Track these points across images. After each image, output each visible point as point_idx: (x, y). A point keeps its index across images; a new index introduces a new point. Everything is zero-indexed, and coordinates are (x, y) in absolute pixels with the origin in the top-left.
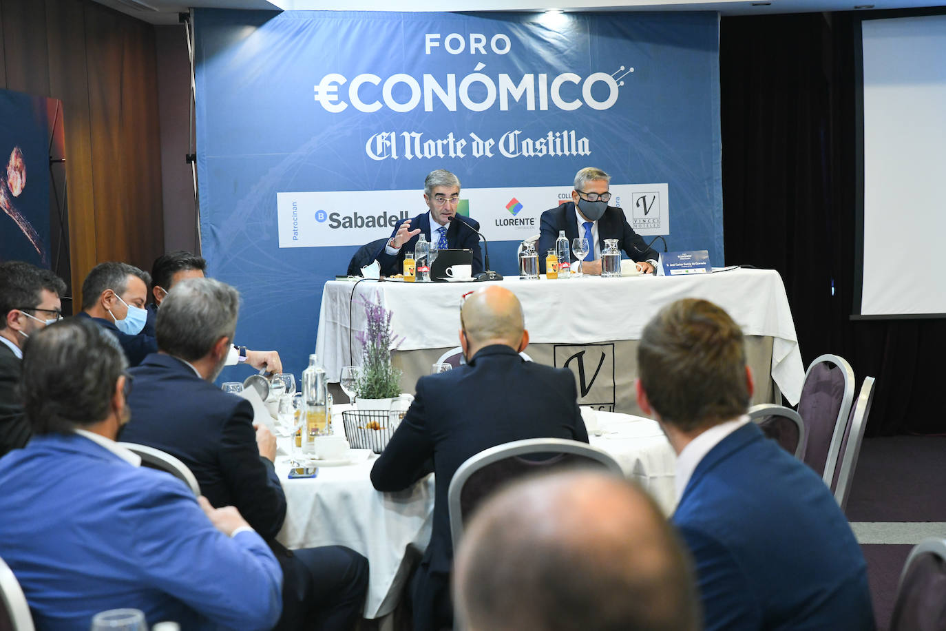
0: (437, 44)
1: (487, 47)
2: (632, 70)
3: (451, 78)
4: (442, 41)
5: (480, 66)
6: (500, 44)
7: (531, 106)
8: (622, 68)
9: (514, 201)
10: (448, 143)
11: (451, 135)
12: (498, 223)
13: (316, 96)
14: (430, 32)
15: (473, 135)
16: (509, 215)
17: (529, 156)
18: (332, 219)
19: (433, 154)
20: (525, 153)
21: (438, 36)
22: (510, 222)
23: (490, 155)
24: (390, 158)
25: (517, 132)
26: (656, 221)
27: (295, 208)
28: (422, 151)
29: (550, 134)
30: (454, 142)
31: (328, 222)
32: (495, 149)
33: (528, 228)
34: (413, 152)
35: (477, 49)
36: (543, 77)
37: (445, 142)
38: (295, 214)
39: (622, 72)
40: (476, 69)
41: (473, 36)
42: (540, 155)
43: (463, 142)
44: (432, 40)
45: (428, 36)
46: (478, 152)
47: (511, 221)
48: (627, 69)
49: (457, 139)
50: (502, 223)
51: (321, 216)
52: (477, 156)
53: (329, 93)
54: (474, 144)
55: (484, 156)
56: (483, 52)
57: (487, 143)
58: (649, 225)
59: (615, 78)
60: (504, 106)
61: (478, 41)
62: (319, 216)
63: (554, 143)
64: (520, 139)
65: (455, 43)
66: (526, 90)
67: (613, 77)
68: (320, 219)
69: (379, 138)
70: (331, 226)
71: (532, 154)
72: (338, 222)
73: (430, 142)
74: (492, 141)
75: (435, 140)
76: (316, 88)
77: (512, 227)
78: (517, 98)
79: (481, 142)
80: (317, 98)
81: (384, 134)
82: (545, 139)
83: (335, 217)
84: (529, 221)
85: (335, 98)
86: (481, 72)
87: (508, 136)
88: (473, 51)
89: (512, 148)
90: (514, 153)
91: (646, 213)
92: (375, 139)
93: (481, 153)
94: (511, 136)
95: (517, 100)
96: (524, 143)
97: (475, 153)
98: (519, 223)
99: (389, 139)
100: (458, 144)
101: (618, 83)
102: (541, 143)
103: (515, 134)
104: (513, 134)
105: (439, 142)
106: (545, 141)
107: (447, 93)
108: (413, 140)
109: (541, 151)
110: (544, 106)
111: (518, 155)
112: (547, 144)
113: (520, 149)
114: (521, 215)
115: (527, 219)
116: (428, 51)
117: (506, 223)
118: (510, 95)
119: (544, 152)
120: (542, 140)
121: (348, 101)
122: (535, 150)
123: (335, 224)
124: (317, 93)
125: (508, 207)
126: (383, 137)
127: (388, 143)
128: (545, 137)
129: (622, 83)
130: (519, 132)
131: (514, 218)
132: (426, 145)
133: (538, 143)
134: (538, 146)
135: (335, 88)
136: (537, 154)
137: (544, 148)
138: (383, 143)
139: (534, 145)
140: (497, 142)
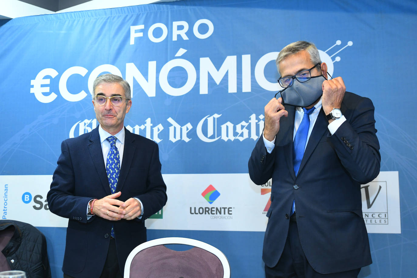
0: (141, 35)
1: (190, 33)
2: (350, 43)
3: (152, 65)
4: (145, 31)
5: (182, 51)
6: (203, 29)
7: (232, 88)
8: (339, 43)
9: (211, 188)
10: (145, 129)
11: (149, 121)
12: (193, 211)
13: (31, 89)
14: (135, 24)
15: (170, 120)
16: (205, 203)
17: (229, 140)
18: (36, 201)
20: (224, 138)
21: (142, 27)
22: (206, 211)
23: (187, 140)
25: (216, 116)
26: (383, 216)
27: (6, 190)
29: (253, 117)
30: (152, 128)
31: (33, 203)
32: (192, 134)
33: (224, 218)
35: (179, 36)
36: (246, 59)
37: (142, 127)
38: (6, 196)
39: (338, 47)
40: (176, 56)
41: (176, 24)
42: (241, 139)
43: (161, 127)
44: (136, 31)
45: (133, 28)
46: (175, 137)
47: (207, 209)
48: (344, 43)
49: (154, 124)
50: (197, 212)
51: (27, 198)
52: (174, 140)
53: (42, 86)
54: (171, 129)
55: (181, 142)
56: (185, 38)
57: (184, 128)
58: (373, 221)
59: (329, 53)
60: (204, 90)
61: (180, 28)
62: (26, 198)
63: (258, 126)
64: (219, 123)
65: (158, 33)
66: (227, 72)
67: (326, 53)
68: (26, 200)
69: (82, 125)
70: (35, 207)
71: (232, 138)
72: (41, 203)
73: (128, 127)
74: (189, 126)
76: (33, 82)
77: (208, 216)
78: (218, 81)
79: (178, 127)
80: (32, 91)
81: (87, 121)
82: (247, 122)
83: (38, 199)
84: (227, 210)
85: (47, 90)
86: (182, 57)
87: (206, 120)
88: (175, 38)
89: (210, 132)
90: (212, 137)
91: (369, 206)
92: (78, 125)
93: (178, 138)
94: (210, 120)
95: (218, 82)
96: (224, 127)
97: (172, 139)
98: (215, 212)
99: (90, 125)
100: (155, 129)
101: (333, 59)
102: (242, 127)
103: (214, 118)
104: (211, 118)
105: (137, 127)
106: (246, 124)
107: (147, 80)
109: (242, 135)
110: (247, 88)
111: (216, 139)
112: (249, 128)
113: (219, 134)
114: (217, 203)
115: (225, 208)
116: (132, 42)
117: (201, 212)
118: (210, 78)
119: (246, 136)
120: (244, 123)
121: (57, 92)
122: (235, 134)
123: (38, 206)
124: (33, 86)
125: (204, 194)
126: (85, 124)
127: (89, 130)
128: (247, 120)
129: (338, 59)
130: (219, 116)
131: (210, 206)
133: (238, 127)
134: (239, 130)
135: (48, 81)
136: (237, 138)
137: (246, 132)
138: (85, 130)
139: (235, 128)
140: (195, 126)
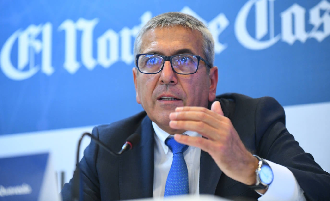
19: (114, 58)
24: (40, 75)
28: (95, 55)
32: (228, 35)
34: (79, 57)
73: (111, 35)
75: (118, 30)
90: (266, 38)
99: (39, 37)
105: (126, 33)
108: (79, 34)
111: (273, 41)
122: (309, 27)
126: (30, 36)
127: (37, 46)
132: (102, 42)
133: (314, 13)
139: (307, 17)
140: (232, 19)
